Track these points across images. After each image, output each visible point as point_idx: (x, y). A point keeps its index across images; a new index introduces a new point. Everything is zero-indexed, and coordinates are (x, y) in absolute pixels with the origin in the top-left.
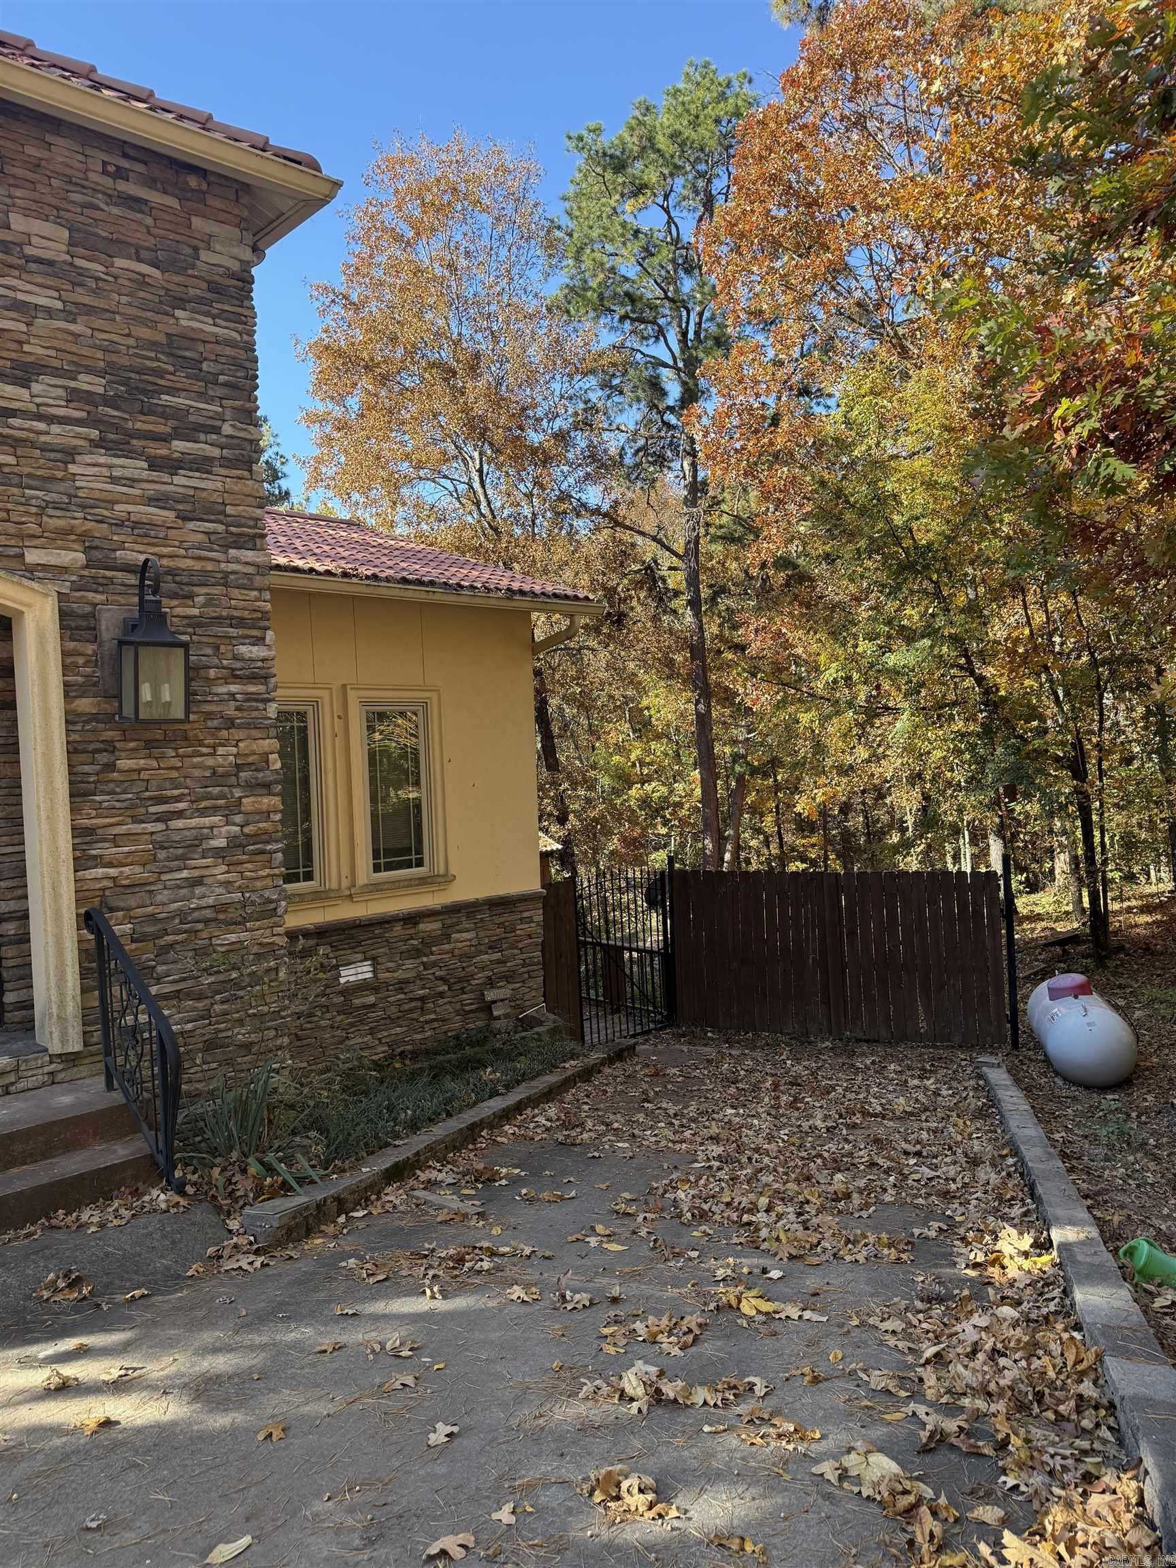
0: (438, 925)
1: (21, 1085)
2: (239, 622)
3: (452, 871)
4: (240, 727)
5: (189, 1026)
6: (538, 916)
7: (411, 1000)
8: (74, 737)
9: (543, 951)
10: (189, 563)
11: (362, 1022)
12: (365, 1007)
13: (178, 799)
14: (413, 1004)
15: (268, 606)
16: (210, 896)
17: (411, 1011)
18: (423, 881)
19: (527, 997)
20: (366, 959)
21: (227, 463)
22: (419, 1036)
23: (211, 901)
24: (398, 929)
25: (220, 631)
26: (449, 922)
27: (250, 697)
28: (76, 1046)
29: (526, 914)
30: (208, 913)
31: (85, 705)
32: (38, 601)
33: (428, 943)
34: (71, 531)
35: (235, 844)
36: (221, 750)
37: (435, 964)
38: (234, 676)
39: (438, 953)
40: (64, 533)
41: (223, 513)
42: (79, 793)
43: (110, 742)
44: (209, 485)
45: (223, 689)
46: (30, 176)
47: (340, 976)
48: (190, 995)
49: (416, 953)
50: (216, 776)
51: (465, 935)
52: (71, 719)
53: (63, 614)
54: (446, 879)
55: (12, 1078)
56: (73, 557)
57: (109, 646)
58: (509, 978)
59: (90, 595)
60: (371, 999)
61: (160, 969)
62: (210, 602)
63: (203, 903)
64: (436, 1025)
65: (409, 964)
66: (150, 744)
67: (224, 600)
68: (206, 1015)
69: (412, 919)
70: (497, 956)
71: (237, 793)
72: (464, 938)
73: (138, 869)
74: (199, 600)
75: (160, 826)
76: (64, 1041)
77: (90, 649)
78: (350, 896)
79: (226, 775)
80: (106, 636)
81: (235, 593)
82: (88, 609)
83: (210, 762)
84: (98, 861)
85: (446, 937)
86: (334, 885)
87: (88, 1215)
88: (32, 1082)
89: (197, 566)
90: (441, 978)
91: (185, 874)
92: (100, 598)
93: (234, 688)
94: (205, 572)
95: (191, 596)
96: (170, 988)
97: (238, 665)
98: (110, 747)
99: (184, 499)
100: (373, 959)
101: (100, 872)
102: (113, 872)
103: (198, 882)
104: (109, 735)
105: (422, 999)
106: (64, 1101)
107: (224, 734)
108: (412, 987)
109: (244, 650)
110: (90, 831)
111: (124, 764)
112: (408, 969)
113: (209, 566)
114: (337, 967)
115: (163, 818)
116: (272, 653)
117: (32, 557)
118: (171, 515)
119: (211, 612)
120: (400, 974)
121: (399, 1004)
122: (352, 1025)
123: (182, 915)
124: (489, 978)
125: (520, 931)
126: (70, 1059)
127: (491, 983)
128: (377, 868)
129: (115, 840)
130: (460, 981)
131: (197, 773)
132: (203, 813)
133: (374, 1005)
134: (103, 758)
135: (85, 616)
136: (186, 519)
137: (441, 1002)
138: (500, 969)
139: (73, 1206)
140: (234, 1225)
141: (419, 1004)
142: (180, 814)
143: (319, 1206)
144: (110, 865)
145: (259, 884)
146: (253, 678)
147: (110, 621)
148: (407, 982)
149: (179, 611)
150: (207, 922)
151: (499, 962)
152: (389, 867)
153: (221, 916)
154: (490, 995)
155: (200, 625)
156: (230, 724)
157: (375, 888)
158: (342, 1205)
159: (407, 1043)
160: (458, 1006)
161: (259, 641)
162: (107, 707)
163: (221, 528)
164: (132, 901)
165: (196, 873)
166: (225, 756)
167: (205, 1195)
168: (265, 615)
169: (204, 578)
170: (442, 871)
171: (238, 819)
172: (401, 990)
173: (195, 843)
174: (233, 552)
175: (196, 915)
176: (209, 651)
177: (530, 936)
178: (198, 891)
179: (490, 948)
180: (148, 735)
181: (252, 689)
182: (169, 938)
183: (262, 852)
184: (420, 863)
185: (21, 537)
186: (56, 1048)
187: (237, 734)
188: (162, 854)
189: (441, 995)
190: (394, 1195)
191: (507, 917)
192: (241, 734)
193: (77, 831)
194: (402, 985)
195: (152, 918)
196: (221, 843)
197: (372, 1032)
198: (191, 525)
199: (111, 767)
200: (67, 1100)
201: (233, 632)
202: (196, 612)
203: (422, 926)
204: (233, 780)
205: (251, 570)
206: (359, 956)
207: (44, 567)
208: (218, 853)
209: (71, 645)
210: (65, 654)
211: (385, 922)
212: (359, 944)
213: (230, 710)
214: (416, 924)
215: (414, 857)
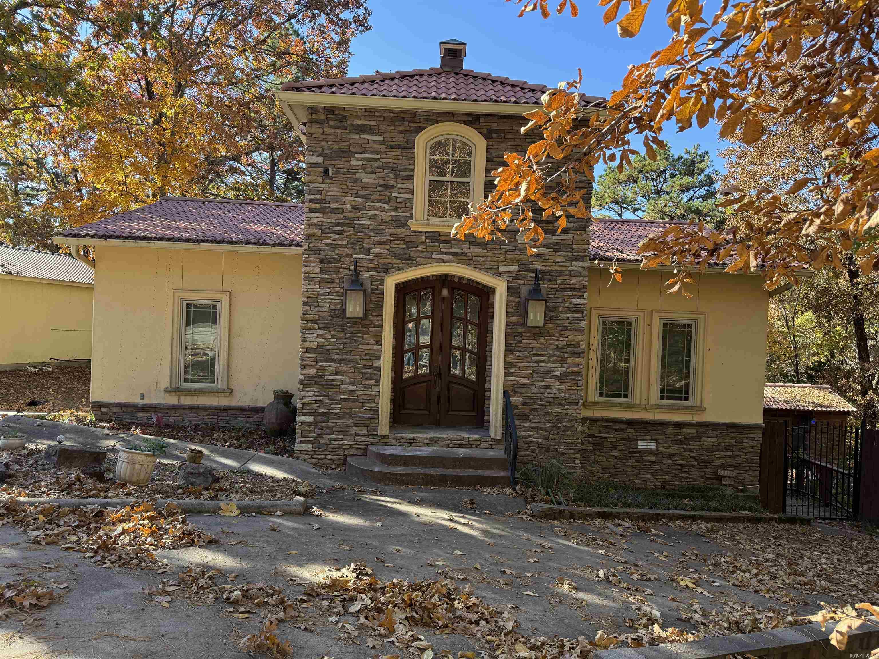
0: (694, 431)
1: (481, 446)
2: (574, 290)
3: (705, 405)
4: (570, 330)
5: (540, 440)
6: (759, 438)
7: (676, 464)
8: (509, 330)
9: (760, 457)
10: (556, 268)
11: (648, 468)
12: (650, 462)
13: (543, 355)
14: (676, 467)
15: (586, 283)
16: (551, 393)
17: (676, 470)
18: (686, 408)
19: (747, 479)
20: (652, 440)
21: (576, 229)
22: (678, 483)
23: (552, 395)
24: (671, 429)
25: (566, 293)
26: (701, 431)
27: (575, 319)
28: (499, 437)
29: (751, 436)
30: (551, 400)
31: (514, 319)
32: (500, 283)
33: (688, 439)
34: (515, 259)
35: (563, 375)
36: (561, 339)
37: (690, 450)
38: (569, 310)
39: (694, 444)
40: (512, 260)
41: (572, 248)
42: (508, 350)
43: (521, 333)
44: (568, 238)
45: (565, 315)
46: (514, 137)
47: (637, 444)
48: (541, 429)
49: (681, 442)
50: (558, 348)
51: (709, 439)
52: (507, 324)
53: (509, 288)
54: (701, 409)
55: (479, 443)
56: (514, 268)
57: (523, 299)
58: (736, 467)
59: (519, 281)
60: (653, 459)
61: (531, 417)
62: (563, 282)
63: (549, 395)
64: (688, 480)
65: (676, 447)
66: (534, 335)
67: (568, 282)
68: (547, 438)
69: (679, 425)
70: (728, 454)
71: (566, 355)
72: (709, 441)
73: (526, 379)
74: (559, 282)
75: (535, 365)
76: (495, 435)
77: (517, 300)
78: (646, 409)
79: (562, 348)
80: (522, 295)
81: (573, 278)
82: (518, 286)
83: (557, 343)
84: (512, 375)
85: (699, 438)
86: (638, 402)
87: (487, 490)
88: (484, 446)
89: (560, 269)
90: (694, 458)
91: (543, 384)
92: (523, 282)
93: (569, 315)
94: (562, 271)
95: (555, 280)
96: (533, 425)
97: (571, 306)
98: (521, 335)
99: (557, 244)
100: (657, 440)
101: (513, 378)
102: (517, 379)
103: (548, 387)
104: (520, 330)
105: (681, 465)
106: (491, 453)
107: (563, 332)
108: (676, 458)
109: (574, 300)
110: (511, 364)
111: (525, 341)
112: (675, 449)
113: (564, 269)
114: (637, 440)
115: (537, 362)
116: (586, 302)
117: (501, 269)
118: (551, 250)
119: (563, 286)
120: (670, 451)
121: (669, 465)
122: (643, 468)
123: (541, 399)
124: (723, 464)
125: (746, 443)
126: (498, 441)
127: (723, 467)
128: (662, 398)
129: (520, 368)
130: (705, 461)
131: (551, 346)
132: (553, 362)
133: (655, 462)
134: (518, 338)
135: (517, 289)
136: (556, 251)
137: (693, 469)
138: (729, 461)
139: (483, 485)
140: (529, 507)
141: (679, 467)
142: (543, 361)
143: (561, 512)
144: (517, 376)
145: (572, 392)
146: (577, 311)
147: (524, 291)
148: (673, 455)
149: (551, 286)
150: (550, 403)
151: (730, 457)
152: (668, 398)
153: (555, 402)
154: (721, 473)
155: (558, 291)
156: (566, 329)
157: (660, 407)
158: (572, 516)
159: (672, 485)
160: (703, 474)
161: (581, 297)
162: (521, 321)
163: (570, 254)
164: (523, 390)
165: (547, 384)
166: (563, 340)
167: (523, 495)
168: (585, 287)
169: (561, 274)
170: (698, 404)
171: (566, 365)
172: (670, 458)
173: (548, 373)
174: (574, 263)
175: (546, 399)
176: (560, 301)
177: (752, 447)
178: (548, 391)
179: (726, 449)
180: (534, 331)
181: (576, 315)
182: (535, 406)
183: (574, 380)
184: (686, 399)
185: (498, 262)
186: (493, 436)
187: (568, 333)
188: (535, 375)
189: (693, 466)
190: (598, 522)
191: (738, 435)
192: (570, 333)
193: (506, 362)
194: (671, 456)
195: (530, 398)
196: (558, 374)
197: (652, 474)
198: (558, 254)
199: (520, 342)
200: (492, 453)
201: (571, 293)
202: (556, 286)
203: (684, 430)
204: (565, 350)
205: (580, 269)
206: (649, 438)
207: (505, 272)
208: (557, 377)
209: (511, 299)
210: (508, 301)
211: (664, 424)
212: (649, 432)
213: (566, 323)
214: (681, 428)
215: (683, 395)
